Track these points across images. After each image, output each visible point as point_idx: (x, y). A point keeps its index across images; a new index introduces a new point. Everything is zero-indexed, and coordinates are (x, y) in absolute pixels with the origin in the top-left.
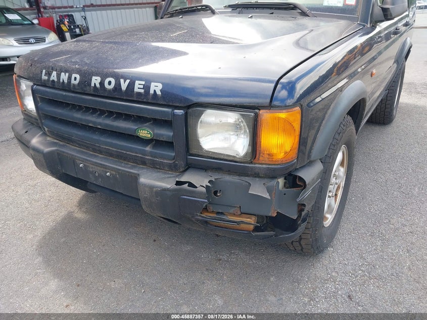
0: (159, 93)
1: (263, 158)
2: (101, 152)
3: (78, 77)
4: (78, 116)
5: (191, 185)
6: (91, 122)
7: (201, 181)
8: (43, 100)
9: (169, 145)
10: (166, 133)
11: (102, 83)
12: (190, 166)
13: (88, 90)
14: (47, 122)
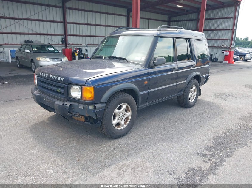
0: (63, 80)
1: (84, 99)
2: (50, 96)
3: (47, 75)
4: (46, 85)
5: (66, 105)
6: (48, 87)
7: (68, 104)
8: (39, 81)
9: (63, 94)
10: (63, 91)
11: (52, 77)
12: (68, 100)
13: (49, 79)
14: (39, 87)
